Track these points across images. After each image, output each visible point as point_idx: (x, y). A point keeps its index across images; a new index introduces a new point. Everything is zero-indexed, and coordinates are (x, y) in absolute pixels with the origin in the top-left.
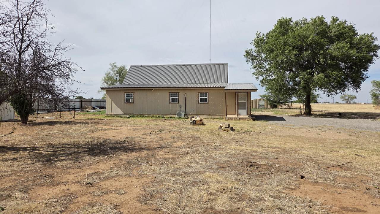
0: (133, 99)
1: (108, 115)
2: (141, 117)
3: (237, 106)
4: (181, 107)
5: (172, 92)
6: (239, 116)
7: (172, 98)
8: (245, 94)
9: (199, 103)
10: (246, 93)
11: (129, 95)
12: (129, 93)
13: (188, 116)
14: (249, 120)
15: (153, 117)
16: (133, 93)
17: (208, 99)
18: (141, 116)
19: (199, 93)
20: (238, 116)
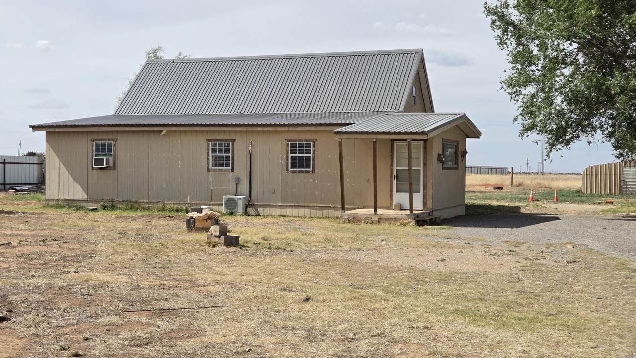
0: (115, 158)
1: (51, 203)
2: (131, 209)
3: (395, 182)
4: (238, 182)
5: (215, 138)
6: (379, 211)
7: (216, 157)
8: (420, 145)
9: (287, 170)
10: (422, 143)
11: (104, 145)
12: (103, 142)
13: (259, 209)
14: (405, 225)
15: (164, 209)
16: (113, 140)
17: (313, 160)
18: (132, 205)
19: (288, 140)
20: (376, 211)
